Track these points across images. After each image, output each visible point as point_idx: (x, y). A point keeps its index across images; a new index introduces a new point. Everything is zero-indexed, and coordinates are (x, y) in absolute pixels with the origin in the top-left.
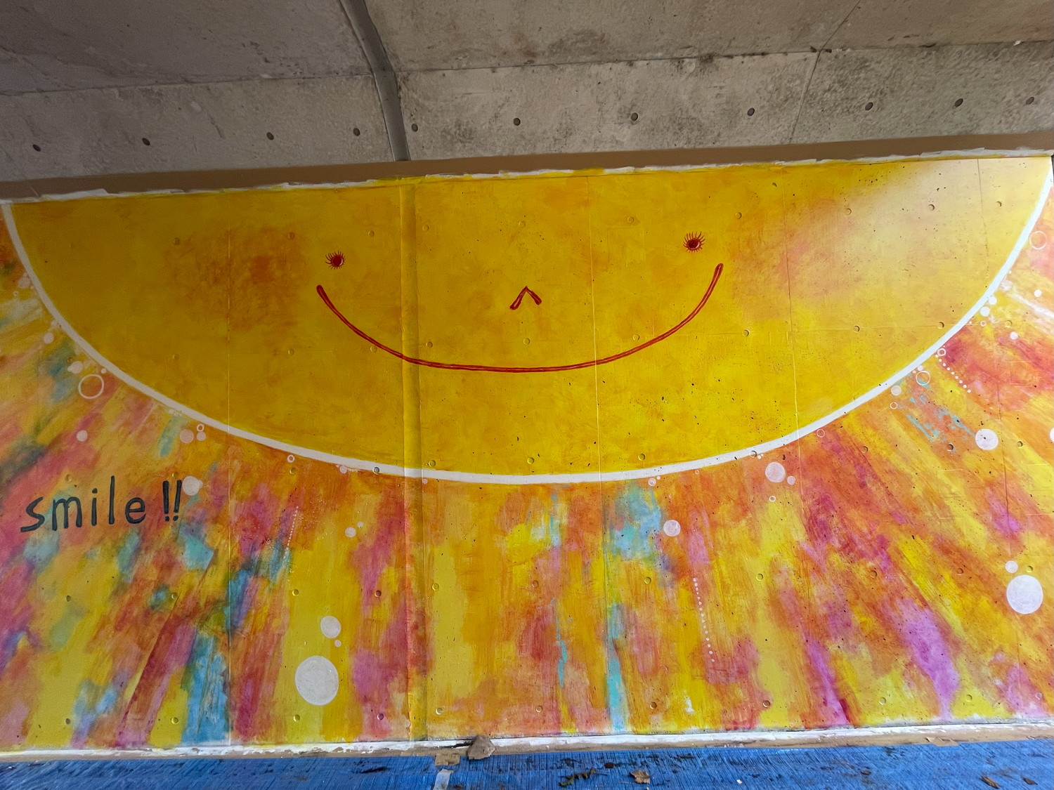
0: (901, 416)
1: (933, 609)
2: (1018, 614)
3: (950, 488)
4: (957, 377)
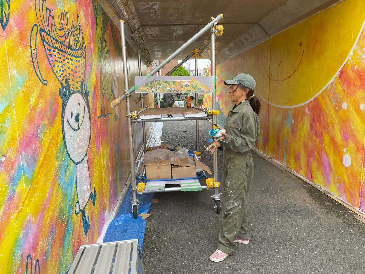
0: (329, 96)
1: (328, 157)
2: (345, 166)
3: (335, 121)
4: (341, 83)
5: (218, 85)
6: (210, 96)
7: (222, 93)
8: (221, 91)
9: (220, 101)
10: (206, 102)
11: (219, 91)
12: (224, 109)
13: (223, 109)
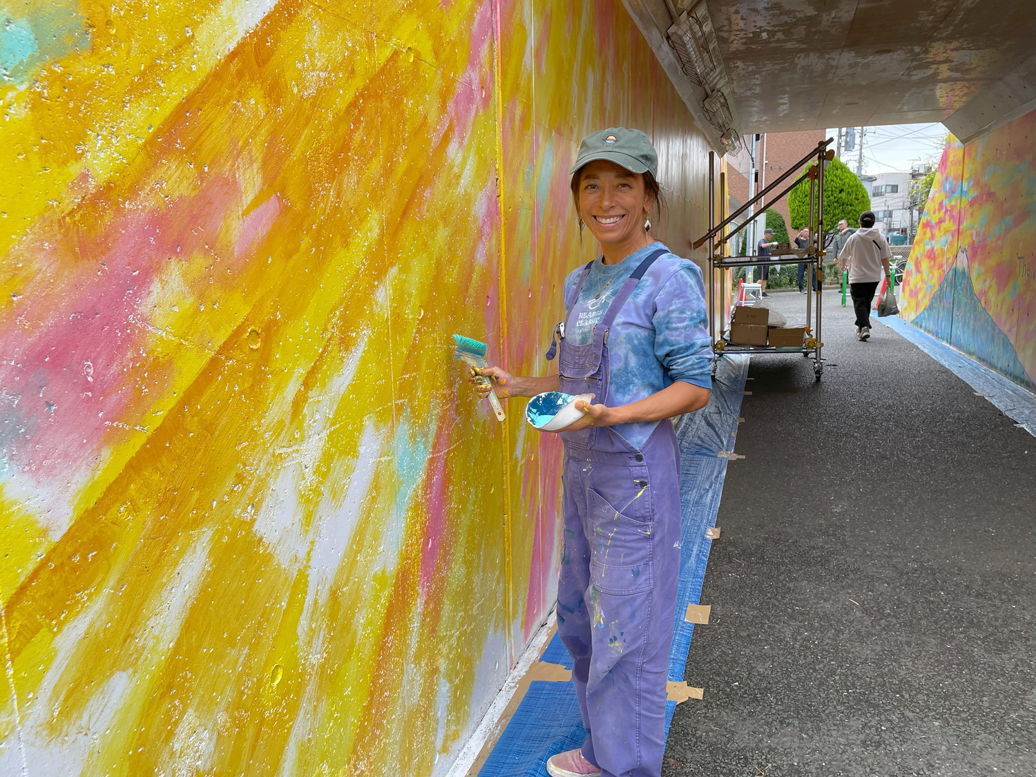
5: (971, 210)
6: (933, 249)
7: (985, 239)
8: (983, 230)
9: (976, 265)
10: (918, 270)
11: (974, 232)
12: (992, 296)
13: (984, 293)
